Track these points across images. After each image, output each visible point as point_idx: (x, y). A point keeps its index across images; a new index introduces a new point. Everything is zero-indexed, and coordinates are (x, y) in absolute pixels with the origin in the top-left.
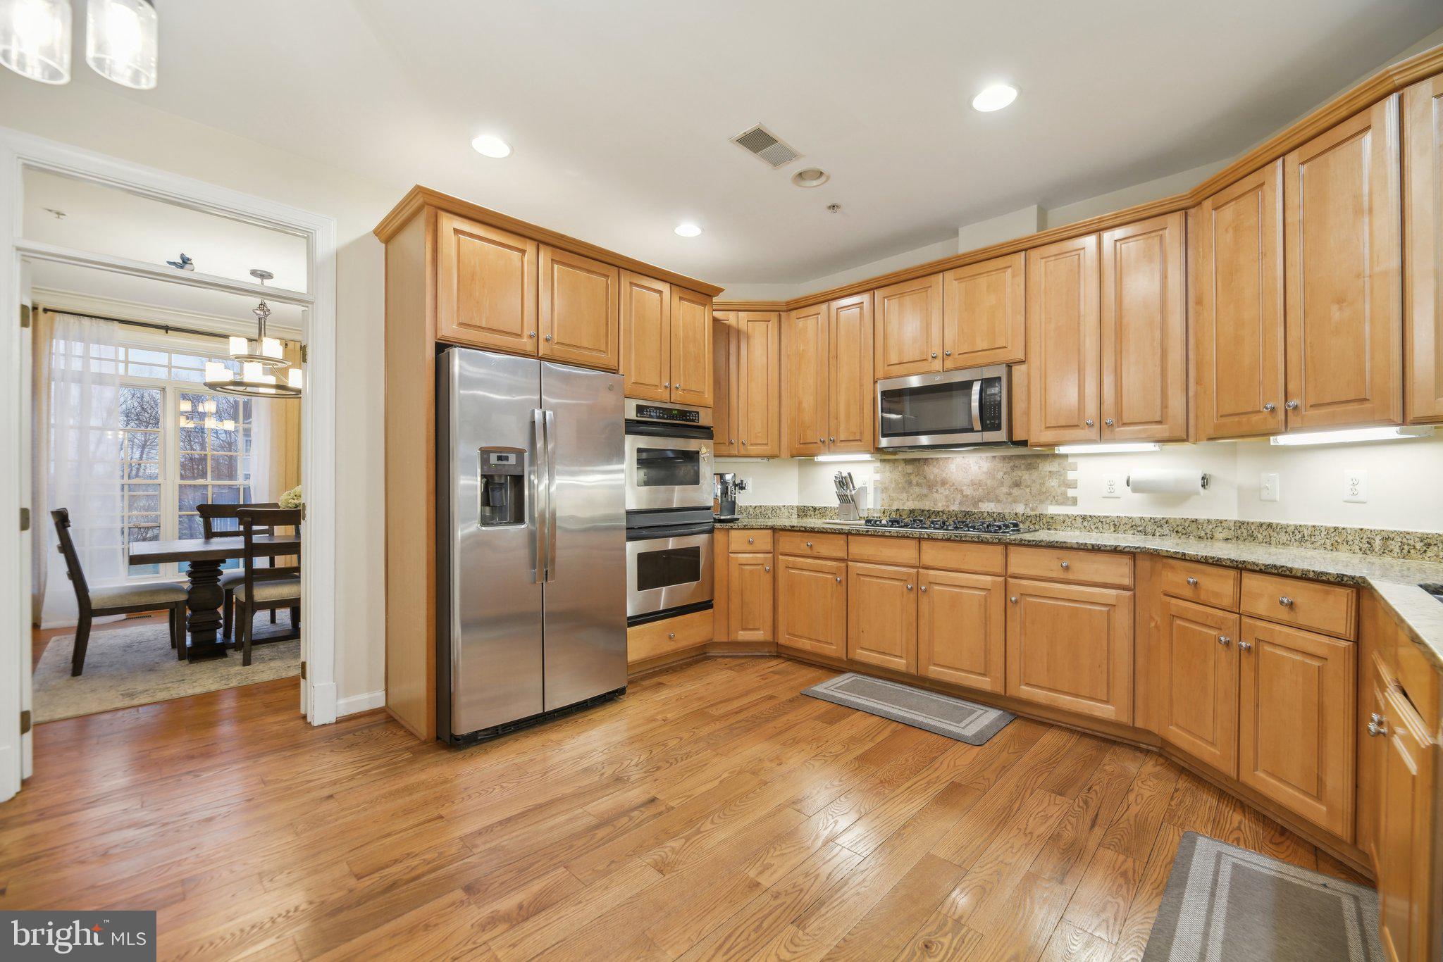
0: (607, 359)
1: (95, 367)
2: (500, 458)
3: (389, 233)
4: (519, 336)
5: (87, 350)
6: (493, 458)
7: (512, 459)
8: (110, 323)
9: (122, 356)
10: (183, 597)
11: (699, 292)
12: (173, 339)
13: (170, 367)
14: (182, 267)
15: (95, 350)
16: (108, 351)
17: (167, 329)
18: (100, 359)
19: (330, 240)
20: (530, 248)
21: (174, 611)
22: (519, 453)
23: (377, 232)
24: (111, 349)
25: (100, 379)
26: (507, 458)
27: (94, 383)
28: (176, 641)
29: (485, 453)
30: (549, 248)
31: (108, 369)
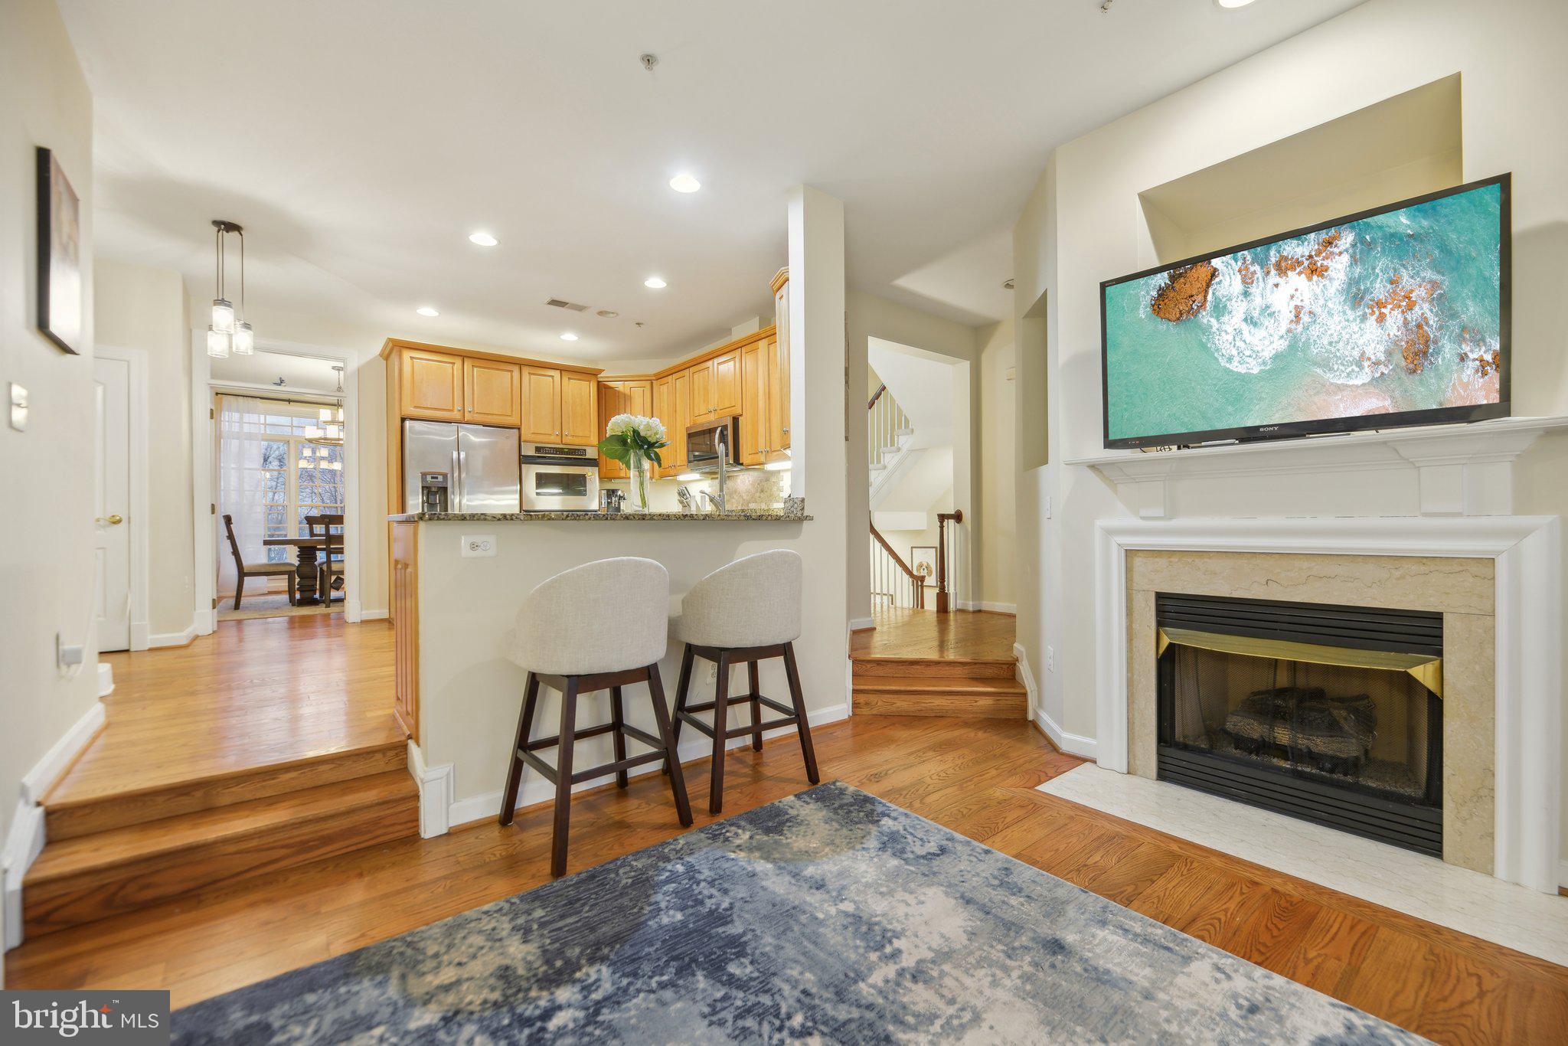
0: (513, 420)
1: (246, 428)
2: (432, 478)
3: (386, 356)
4: (452, 411)
5: (241, 418)
6: (429, 478)
7: (440, 478)
8: (254, 399)
9: (262, 421)
10: (294, 569)
11: (587, 373)
12: (294, 407)
13: (292, 426)
14: (280, 385)
15: (247, 417)
16: (254, 418)
17: (289, 401)
18: (250, 423)
19: (354, 362)
20: (458, 362)
21: (290, 574)
22: (445, 476)
23: (381, 355)
24: (256, 416)
25: (250, 437)
26: (437, 478)
27: (246, 439)
28: (291, 592)
29: (424, 475)
30: (470, 360)
31: (254, 430)
